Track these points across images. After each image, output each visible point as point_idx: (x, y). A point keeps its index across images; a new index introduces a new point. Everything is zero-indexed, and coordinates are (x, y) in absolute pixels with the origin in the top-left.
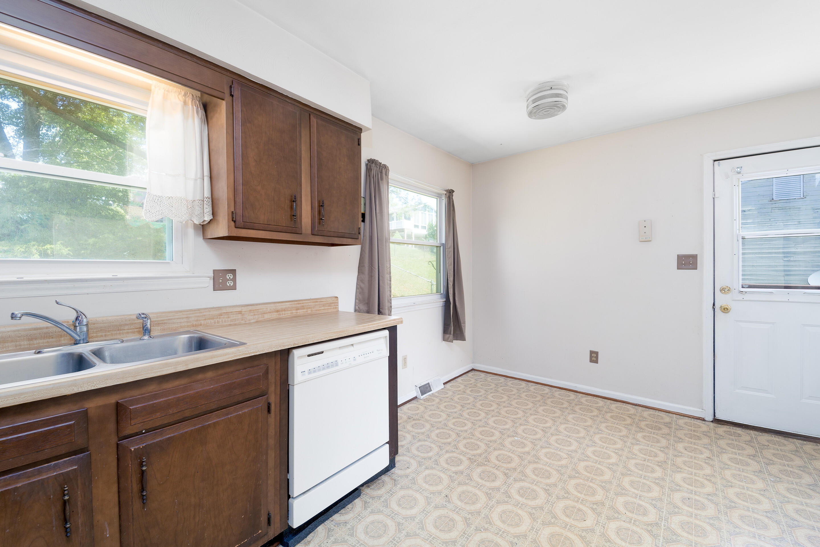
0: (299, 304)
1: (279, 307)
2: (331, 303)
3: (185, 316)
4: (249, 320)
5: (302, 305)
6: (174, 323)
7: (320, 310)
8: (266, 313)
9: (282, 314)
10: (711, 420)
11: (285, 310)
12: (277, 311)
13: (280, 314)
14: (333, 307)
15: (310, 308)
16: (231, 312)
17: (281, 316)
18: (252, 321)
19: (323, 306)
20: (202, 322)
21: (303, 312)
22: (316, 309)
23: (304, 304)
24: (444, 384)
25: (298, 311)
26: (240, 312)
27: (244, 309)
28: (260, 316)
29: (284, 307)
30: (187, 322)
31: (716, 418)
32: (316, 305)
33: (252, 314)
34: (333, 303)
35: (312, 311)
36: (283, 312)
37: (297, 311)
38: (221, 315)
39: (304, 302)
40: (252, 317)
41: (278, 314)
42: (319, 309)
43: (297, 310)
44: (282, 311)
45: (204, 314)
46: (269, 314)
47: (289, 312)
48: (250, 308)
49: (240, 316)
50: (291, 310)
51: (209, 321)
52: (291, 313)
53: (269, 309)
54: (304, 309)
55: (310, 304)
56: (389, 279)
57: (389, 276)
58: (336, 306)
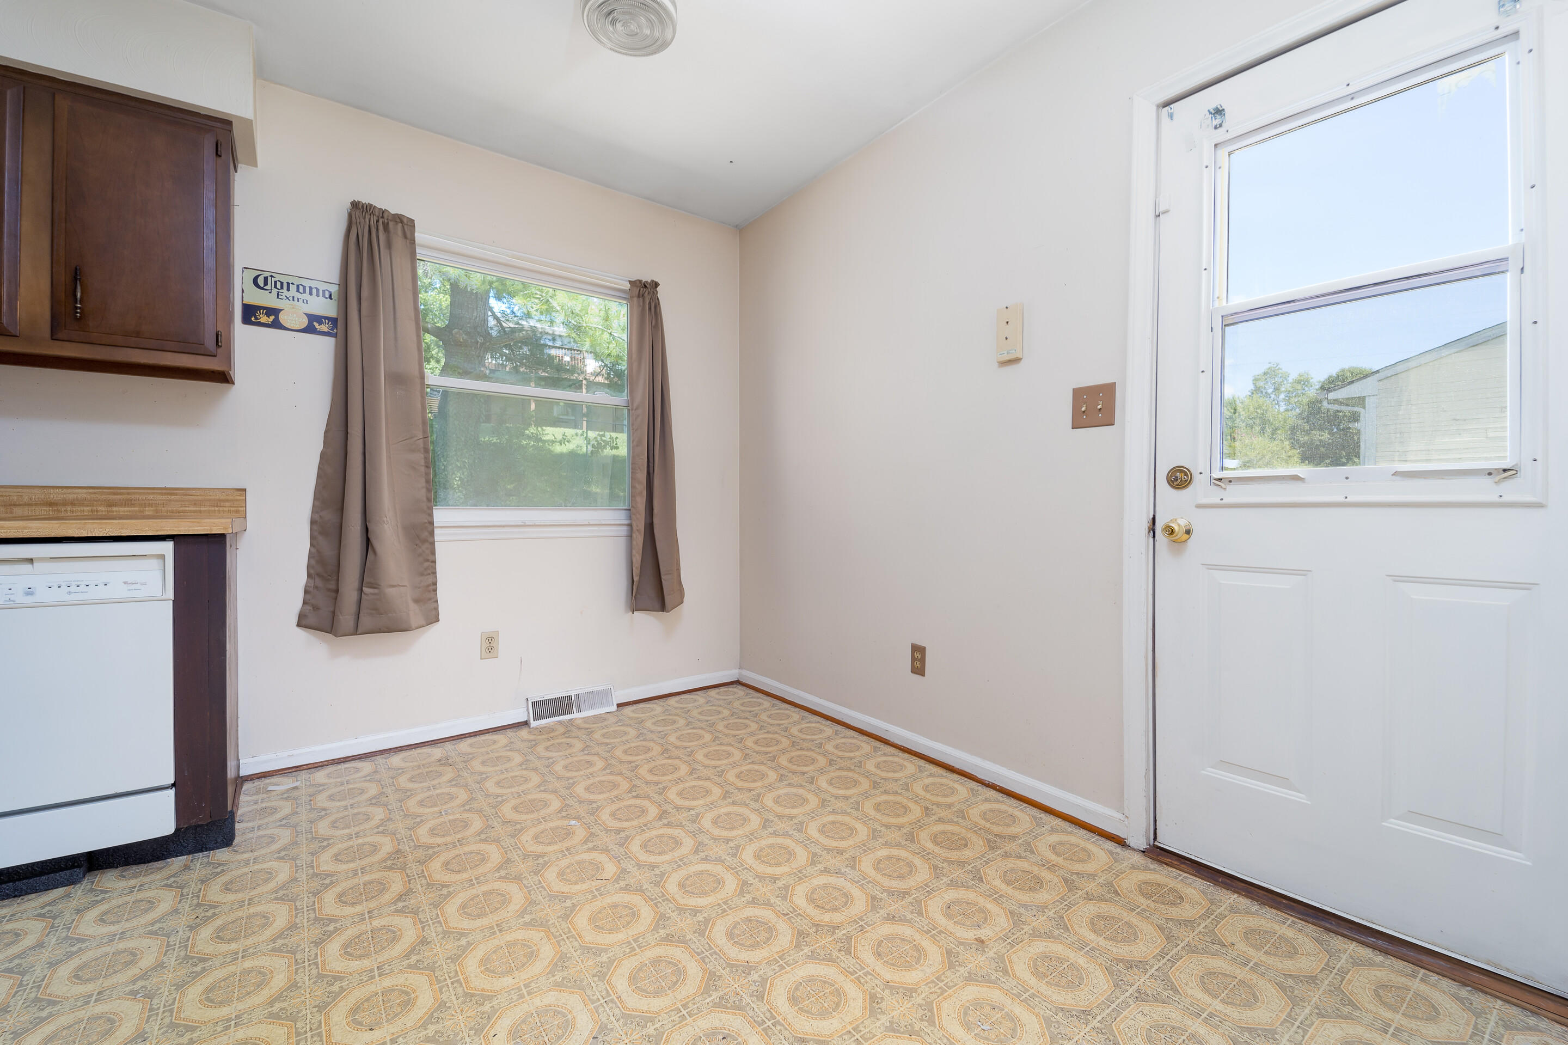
0: (115, 494)
1: (58, 496)
5: (128, 497)
8: (20, 505)
9: (66, 511)
10: (1143, 846)
11: (72, 504)
12: (51, 504)
13: (59, 511)
14: (227, 509)
19: (195, 504)
21: (130, 511)
22: (170, 509)
23: (133, 497)
24: (619, 705)
25: (115, 509)
29: (71, 496)
31: (1156, 843)
32: (170, 500)
34: (227, 501)
36: (68, 508)
39: (132, 491)
41: (54, 511)
42: (181, 509)
43: (111, 505)
44: (64, 505)
46: (26, 508)
47: (89, 508)
52: (92, 511)
53: (27, 498)
54: (132, 505)
55: (151, 497)
56: (422, 462)
57: (422, 456)
58: (237, 507)
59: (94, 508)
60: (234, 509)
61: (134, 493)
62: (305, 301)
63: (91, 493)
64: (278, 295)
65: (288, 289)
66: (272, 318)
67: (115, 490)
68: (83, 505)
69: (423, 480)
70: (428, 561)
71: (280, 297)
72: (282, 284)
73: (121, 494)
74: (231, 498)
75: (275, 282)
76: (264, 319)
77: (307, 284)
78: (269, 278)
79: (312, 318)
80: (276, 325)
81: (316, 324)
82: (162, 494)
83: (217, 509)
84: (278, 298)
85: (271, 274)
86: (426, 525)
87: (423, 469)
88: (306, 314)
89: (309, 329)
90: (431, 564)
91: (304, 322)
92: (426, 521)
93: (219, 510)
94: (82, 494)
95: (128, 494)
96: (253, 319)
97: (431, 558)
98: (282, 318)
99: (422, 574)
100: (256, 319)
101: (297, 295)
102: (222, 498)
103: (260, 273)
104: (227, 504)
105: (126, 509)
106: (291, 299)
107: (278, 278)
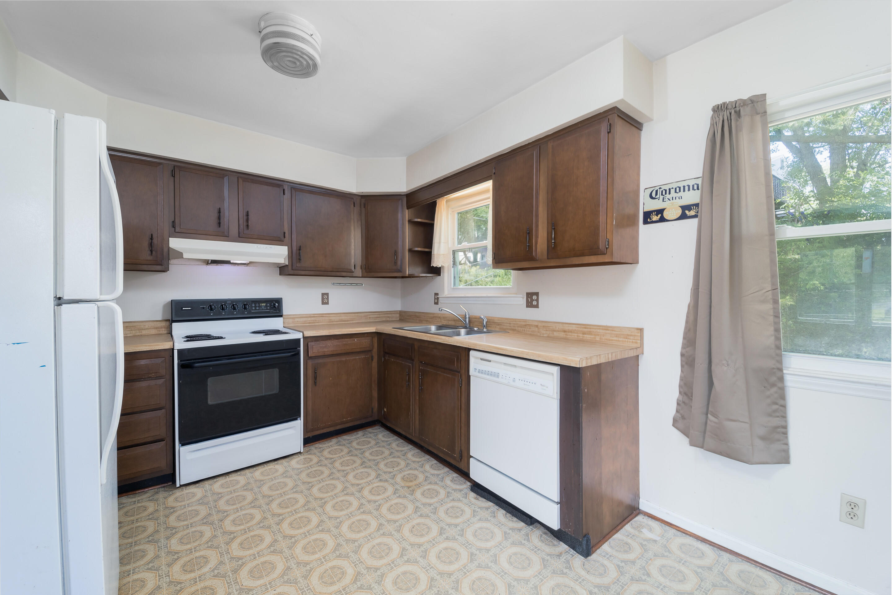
0: (586, 328)
1: (567, 328)
2: (628, 335)
3: (509, 322)
4: (543, 334)
5: (589, 330)
6: (504, 326)
7: (612, 340)
9: (569, 335)
11: (571, 332)
12: (565, 331)
13: (567, 335)
14: (631, 341)
15: (598, 335)
16: (532, 325)
17: (568, 336)
18: (545, 335)
20: (516, 328)
21: (591, 337)
25: (585, 336)
26: (537, 326)
27: (540, 324)
28: (551, 332)
30: (510, 326)
33: (545, 329)
34: (631, 335)
35: (601, 339)
36: (570, 334)
37: (583, 335)
38: (526, 325)
39: (591, 327)
40: (545, 332)
41: (565, 334)
44: (569, 332)
45: (517, 323)
47: (576, 334)
48: (544, 324)
49: (536, 329)
50: (578, 333)
51: (520, 328)
53: (557, 328)
54: (591, 334)
55: (598, 331)
56: (771, 312)
57: (771, 306)
58: (636, 340)
59: (578, 335)
60: (635, 341)
61: (592, 328)
62: (680, 198)
63: (578, 327)
64: (663, 199)
65: (670, 193)
66: (660, 216)
67: (585, 326)
68: (575, 333)
69: (772, 329)
70: (776, 404)
71: (664, 200)
72: (666, 190)
73: (587, 328)
74: (633, 334)
75: (662, 191)
76: (655, 218)
77: (681, 185)
78: (659, 190)
79: (685, 208)
80: (663, 220)
81: (687, 212)
82: (603, 329)
83: (626, 340)
84: (663, 201)
85: (659, 187)
86: (775, 370)
87: (771, 319)
88: (680, 207)
89: (683, 216)
90: (781, 408)
91: (680, 212)
92: (774, 367)
93: (628, 341)
94: (574, 328)
95: (590, 328)
96: (649, 220)
97: (781, 402)
98: (666, 215)
99: (770, 415)
100: (650, 219)
101: (676, 195)
102: (629, 334)
103: (652, 189)
104: (632, 338)
105: (589, 336)
106: (671, 199)
107: (664, 187)
